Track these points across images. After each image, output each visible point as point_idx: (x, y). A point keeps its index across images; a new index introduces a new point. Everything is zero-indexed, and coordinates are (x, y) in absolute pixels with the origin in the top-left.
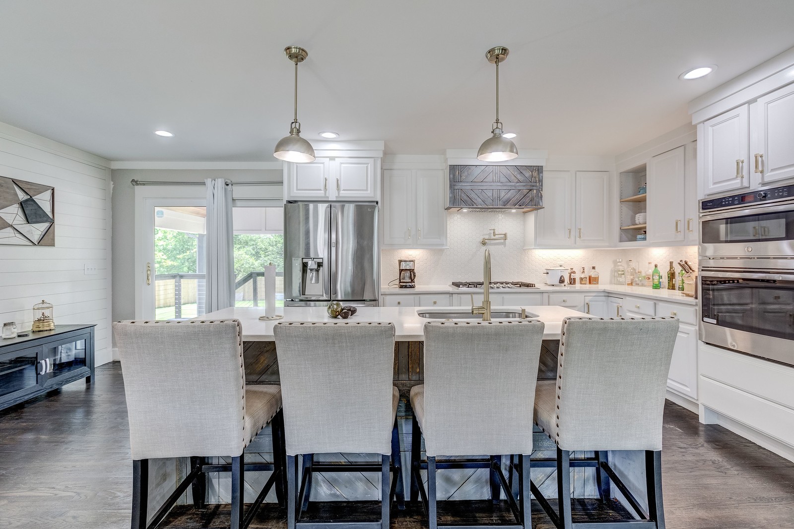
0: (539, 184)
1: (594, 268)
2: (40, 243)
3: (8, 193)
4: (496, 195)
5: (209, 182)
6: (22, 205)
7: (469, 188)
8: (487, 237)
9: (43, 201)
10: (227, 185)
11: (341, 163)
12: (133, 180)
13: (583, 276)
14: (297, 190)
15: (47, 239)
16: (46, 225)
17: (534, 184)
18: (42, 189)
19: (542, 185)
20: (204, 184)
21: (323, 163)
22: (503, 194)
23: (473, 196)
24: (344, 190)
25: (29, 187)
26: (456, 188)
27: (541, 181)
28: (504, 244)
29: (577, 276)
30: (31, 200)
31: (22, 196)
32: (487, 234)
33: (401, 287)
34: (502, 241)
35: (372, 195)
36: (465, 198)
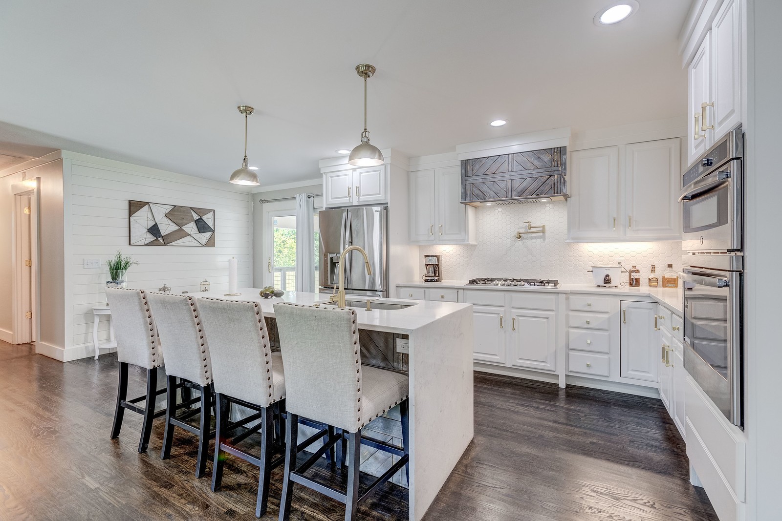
0: (562, 168)
1: (670, 266)
2: (206, 245)
3: (187, 216)
4: (510, 186)
5: (297, 196)
6: (196, 222)
7: (481, 181)
8: (523, 230)
9: (208, 219)
10: (309, 198)
11: (361, 173)
12: (261, 200)
13: (652, 276)
14: (332, 199)
15: (211, 243)
16: (210, 233)
17: (554, 169)
18: (207, 211)
19: (565, 169)
20: (294, 198)
21: (348, 175)
22: (517, 184)
23: (485, 189)
24: (363, 196)
25: (200, 211)
26: (468, 182)
27: (564, 164)
28: (544, 238)
29: (644, 276)
30: (201, 219)
31: (196, 217)
32: (523, 228)
33: (426, 281)
34: (541, 234)
35: (383, 198)
36: (477, 192)
